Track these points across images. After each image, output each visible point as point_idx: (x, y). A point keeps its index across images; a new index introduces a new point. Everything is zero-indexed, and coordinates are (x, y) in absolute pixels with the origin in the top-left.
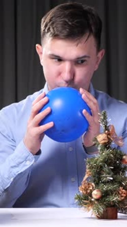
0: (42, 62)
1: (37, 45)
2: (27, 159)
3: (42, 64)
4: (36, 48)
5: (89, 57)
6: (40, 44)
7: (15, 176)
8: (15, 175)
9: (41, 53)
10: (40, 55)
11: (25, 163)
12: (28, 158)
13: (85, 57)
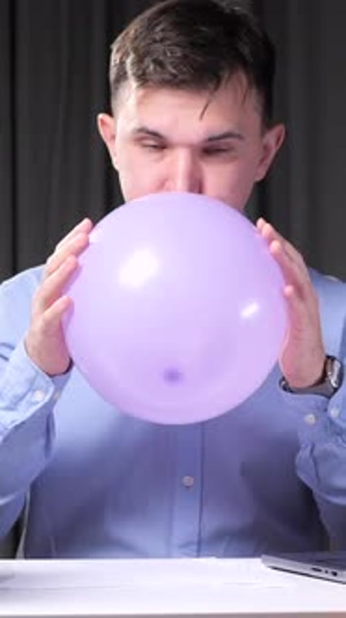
0: (116, 163)
1: (101, 116)
2: (34, 387)
3: (117, 166)
4: (99, 123)
5: (239, 137)
6: (109, 112)
7: (6, 433)
8: (6, 429)
9: (113, 137)
10: (109, 145)
11: (33, 395)
12: (36, 383)
13: (227, 135)
